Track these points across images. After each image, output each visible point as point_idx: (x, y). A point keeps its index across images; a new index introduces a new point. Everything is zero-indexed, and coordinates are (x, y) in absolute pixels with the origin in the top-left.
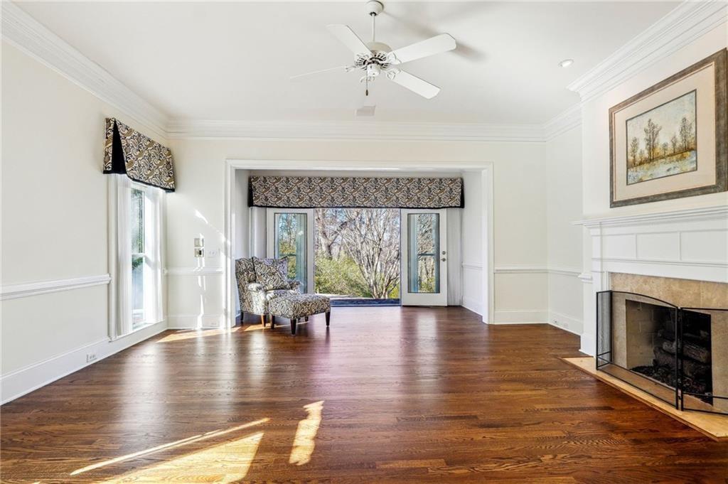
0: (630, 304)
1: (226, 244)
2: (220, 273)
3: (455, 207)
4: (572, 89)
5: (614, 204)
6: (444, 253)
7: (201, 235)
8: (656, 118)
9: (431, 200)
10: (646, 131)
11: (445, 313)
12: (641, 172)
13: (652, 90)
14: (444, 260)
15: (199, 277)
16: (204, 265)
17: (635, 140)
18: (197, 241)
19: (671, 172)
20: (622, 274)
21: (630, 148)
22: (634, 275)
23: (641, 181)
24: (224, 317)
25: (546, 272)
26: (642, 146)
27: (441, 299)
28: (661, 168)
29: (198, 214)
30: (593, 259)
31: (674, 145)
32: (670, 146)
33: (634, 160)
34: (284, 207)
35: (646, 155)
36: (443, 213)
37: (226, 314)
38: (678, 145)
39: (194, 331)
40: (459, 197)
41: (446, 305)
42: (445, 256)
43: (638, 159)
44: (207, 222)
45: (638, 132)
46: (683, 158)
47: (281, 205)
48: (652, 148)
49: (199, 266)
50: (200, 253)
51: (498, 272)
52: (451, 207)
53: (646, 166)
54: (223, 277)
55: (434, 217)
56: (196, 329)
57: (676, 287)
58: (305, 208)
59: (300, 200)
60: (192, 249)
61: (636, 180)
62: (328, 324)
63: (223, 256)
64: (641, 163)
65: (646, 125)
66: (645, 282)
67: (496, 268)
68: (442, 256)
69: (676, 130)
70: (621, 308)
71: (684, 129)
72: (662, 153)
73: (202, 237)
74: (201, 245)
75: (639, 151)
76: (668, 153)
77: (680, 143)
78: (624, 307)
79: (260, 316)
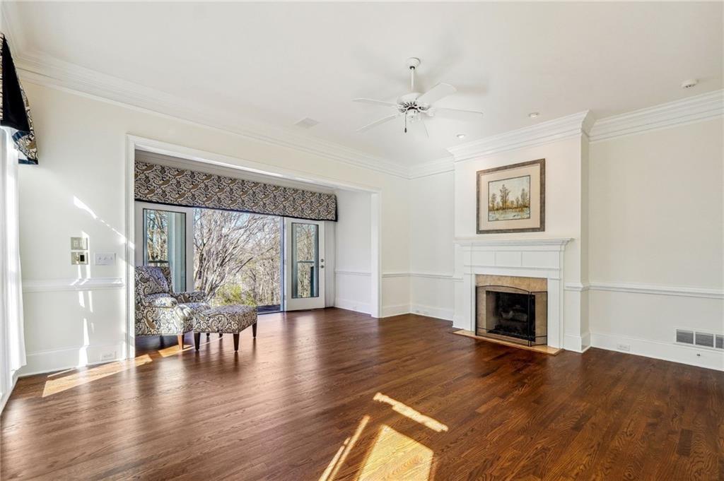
0: (488, 293)
1: (126, 245)
2: (120, 286)
3: (332, 220)
4: (450, 151)
5: (479, 231)
6: (322, 261)
7: (83, 233)
8: (508, 184)
9: (313, 212)
10: (501, 191)
11: (323, 315)
12: (497, 214)
13: (506, 168)
14: (322, 267)
15: (81, 294)
16: (89, 276)
17: (494, 195)
18: (76, 243)
19: (516, 217)
20: (483, 275)
21: (490, 199)
22: (492, 276)
23: (497, 220)
24: (124, 345)
25: (409, 275)
26: (498, 199)
27: (319, 303)
28: (510, 215)
29: (79, 203)
30: (465, 266)
31: (517, 203)
32: (515, 203)
33: (493, 207)
34: (158, 203)
35: (501, 205)
36: (321, 224)
37: (128, 341)
38: (519, 203)
39: (74, 372)
40: (334, 212)
41: (324, 307)
42: (323, 264)
43: (496, 207)
44: (95, 217)
45: (496, 190)
46: (522, 211)
47: (154, 199)
48: (504, 202)
49: (80, 277)
50: (82, 258)
51: (384, 276)
52: (328, 220)
53: (501, 211)
54: (123, 292)
55: (313, 228)
56: (77, 367)
57: (517, 282)
58: (186, 206)
59: (180, 197)
60: (67, 252)
61: (494, 219)
62: (255, 335)
63: (123, 264)
64: (497, 210)
65: (501, 187)
66: (499, 280)
67: (384, 273)
68: (321, 264)
69: (519, 194)
70: (483, 296)
71: (523, 195)
72: (510, 206)
73: (85, 236)
74: (84, 247)
75: (496, 202)
76: (514, 206)
77: (520, 202)
78: (485, 295)
79: (176, 337)
